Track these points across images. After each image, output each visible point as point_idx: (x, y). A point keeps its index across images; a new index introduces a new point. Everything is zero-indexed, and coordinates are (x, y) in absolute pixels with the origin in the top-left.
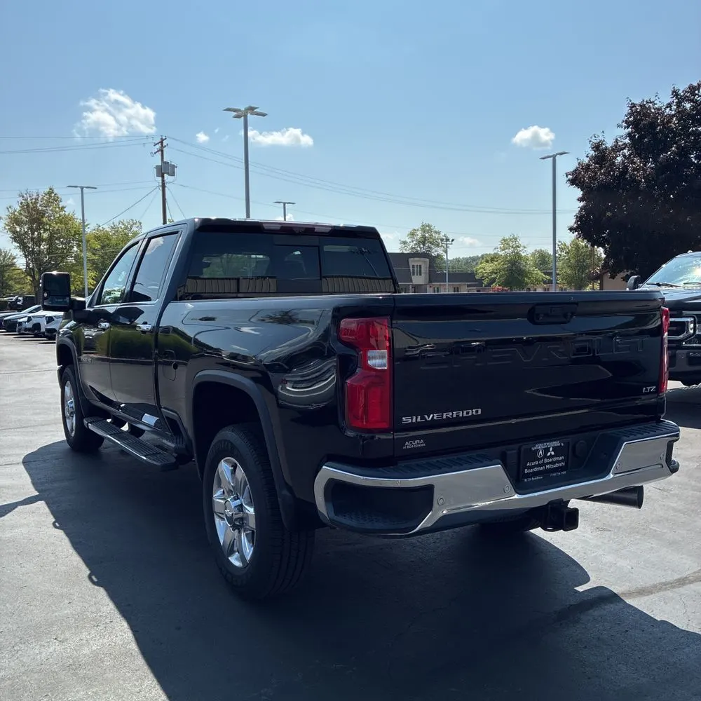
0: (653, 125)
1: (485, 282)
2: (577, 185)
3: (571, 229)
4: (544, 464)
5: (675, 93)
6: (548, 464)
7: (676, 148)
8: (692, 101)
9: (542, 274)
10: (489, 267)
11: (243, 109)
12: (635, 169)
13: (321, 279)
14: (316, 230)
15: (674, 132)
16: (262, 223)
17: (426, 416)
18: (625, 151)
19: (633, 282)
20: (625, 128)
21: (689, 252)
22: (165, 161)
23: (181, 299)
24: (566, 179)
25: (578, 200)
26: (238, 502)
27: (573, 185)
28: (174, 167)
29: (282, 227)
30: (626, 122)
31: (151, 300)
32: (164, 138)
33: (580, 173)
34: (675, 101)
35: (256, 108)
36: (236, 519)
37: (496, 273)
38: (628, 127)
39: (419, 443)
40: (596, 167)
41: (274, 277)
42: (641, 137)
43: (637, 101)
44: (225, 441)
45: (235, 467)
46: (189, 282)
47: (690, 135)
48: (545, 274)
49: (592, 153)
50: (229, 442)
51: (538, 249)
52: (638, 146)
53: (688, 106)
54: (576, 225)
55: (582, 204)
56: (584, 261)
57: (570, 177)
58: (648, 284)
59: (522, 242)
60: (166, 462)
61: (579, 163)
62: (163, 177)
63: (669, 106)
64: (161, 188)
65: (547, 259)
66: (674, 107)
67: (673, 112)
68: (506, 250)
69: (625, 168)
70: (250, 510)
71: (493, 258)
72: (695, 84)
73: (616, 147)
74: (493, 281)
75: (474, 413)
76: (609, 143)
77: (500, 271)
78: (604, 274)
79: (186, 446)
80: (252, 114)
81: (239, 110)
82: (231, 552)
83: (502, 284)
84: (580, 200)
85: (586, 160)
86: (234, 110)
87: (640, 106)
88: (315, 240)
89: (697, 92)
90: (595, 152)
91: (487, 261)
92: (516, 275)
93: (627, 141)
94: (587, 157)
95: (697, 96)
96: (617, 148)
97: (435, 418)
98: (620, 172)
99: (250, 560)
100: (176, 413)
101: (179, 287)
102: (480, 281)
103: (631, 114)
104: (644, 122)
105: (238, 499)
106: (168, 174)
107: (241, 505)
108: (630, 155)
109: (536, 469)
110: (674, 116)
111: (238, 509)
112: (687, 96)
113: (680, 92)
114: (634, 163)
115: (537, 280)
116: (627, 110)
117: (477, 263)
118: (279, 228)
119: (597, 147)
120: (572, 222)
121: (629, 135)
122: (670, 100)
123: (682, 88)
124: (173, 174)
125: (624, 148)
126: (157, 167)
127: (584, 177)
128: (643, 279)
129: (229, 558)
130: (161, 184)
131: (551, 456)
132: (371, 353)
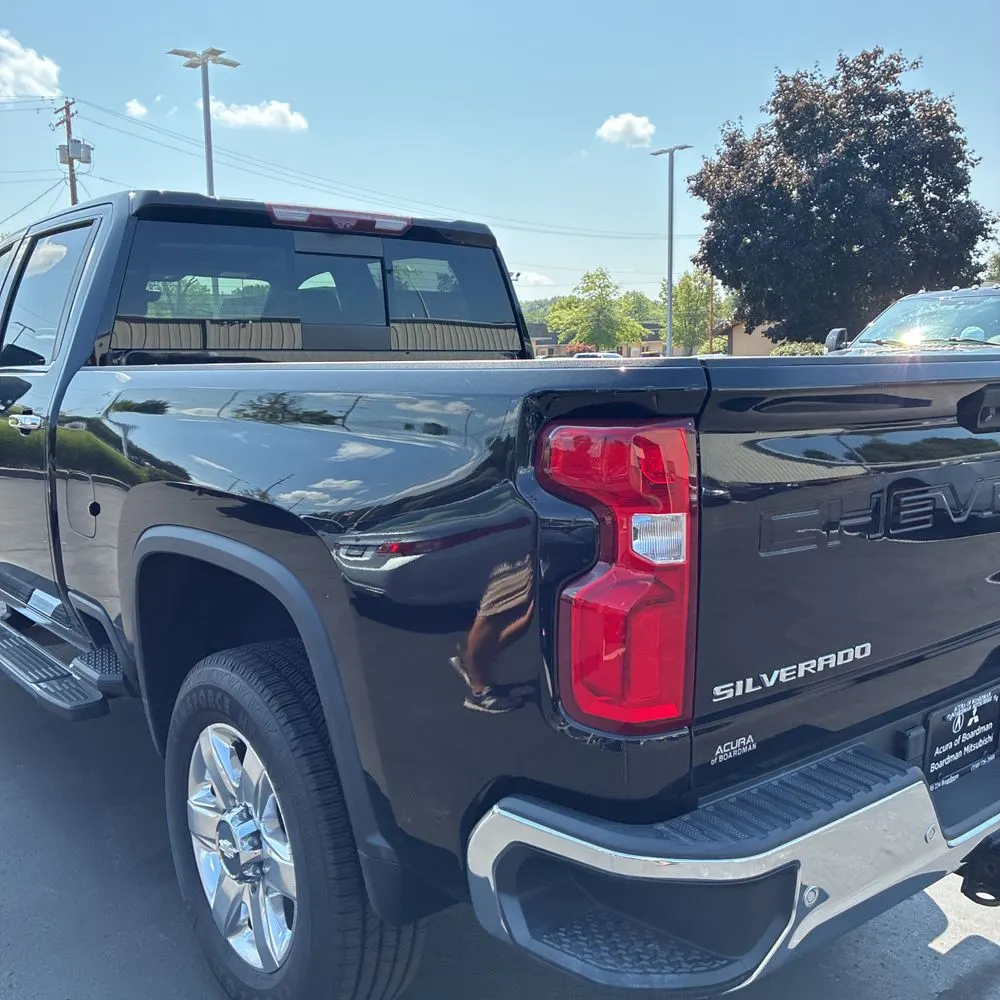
0: (810, 110)
1: (561, 337)
2: (703, 196)
3: (694, 261)
4: (961, 746)
5: (842, 63)
6: (968, 743)
7: (845, 145)
8: (867, 76)
9: (641, 326)
10: (567, 316)
11: (200, 53)
12: (785, 175)
13: (388, 325)
14: (377, 226)
15: (840, 121)
16: (270, 206)
17: (765, 677)
18: (770, 147)
19: (835, 337)
20: (772, 112)
21: (921, 291)
22: (73, 137)
23: (104, 361)
24: (687, 185)
25: (703, 217)
26: (250, 827)
27: (696, 195)
28: (89, 149)
29: (311, 216)
30: (774, 103)
31: (43, 363)
32: (71, 101)
33: (708, 177)
34: (842, 75)
35: (221, 52)
36: (247, 865)
37: (576, 325)
38: (776, 111)
39: (745, 744)
40: (731, 170)
41: (297, 321)
42: (795, 127)
43: (790, 73)
44: (216, 690)
45: (240, 750)
46: (120, 327)
47: (862, 125)
48: (645, 326)
49: (725, 148)
50: (225, 693)
51: (631, 291)
52: (789, 139)
53: (859, 82)
54: (701, 255)
55: (709, 223)
56: (697, 309)
57: (693, 183)
58: (861, 342)
59: (613, 279)
60: (83, 702)
61: (706, 163)
62: (71, 165)
63: (833, 82)
64: (69, 183)
65: (645, 306)
66: (840, 84)
67: (839, 92)
68: (591, 292)
69: (772, 172)
70: (281, 852)
71: (570, 304)
72: (871, 51)
73: (759, 141)
74: (572, 336)
75: (858, 656)
76: (749, 135)
77: (582, 322)
78: (734, 326)
79: (125, 677)
80: (214, 62)
81: (194, 54)
82: (234, 928)
83: (585, 340)
84: (707, 218)
85: (716, 159)
86: (187, 55)
87: (794, 80)
88: (374, 246)
89: (872, 62)
90: (729, 146)
91: (562, 307)
92: (604, 328)
93: (774, 132)
94: (718, 154)
95: (872, 69)
96: (759, 143)
97: (783, 679)
98: (765, 179)
99: (283, 963)
100: (98, 604)
101: (99, 338)
102: (555, 335)
103: (781, 92)
104: (799, 104)
105: (250, 817)
106: (79, 159)
107: (257, 834)
108: (778, 153)
109: (949, 759)
110: (839, 97)
111: (251, 844)
112: (856, 69)
113: (850, 61)
114: (785, 165)
115: (633, 335)
116: (774, 86)
117: (546, 309)
118: (304, 219)
119: (731, 140)
120: (695, 249)
121: (777, 123)
122: (834, 73)
123: (852, 55)
124: (87, 160)
125: (770, 142)
126: (61, 148)
127: (713, 184)
128: (852, 334)
129: (231, 940)
130: (68, 176)
131: (975, 726)
132: (638, 520)
